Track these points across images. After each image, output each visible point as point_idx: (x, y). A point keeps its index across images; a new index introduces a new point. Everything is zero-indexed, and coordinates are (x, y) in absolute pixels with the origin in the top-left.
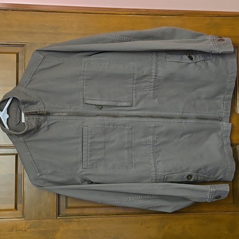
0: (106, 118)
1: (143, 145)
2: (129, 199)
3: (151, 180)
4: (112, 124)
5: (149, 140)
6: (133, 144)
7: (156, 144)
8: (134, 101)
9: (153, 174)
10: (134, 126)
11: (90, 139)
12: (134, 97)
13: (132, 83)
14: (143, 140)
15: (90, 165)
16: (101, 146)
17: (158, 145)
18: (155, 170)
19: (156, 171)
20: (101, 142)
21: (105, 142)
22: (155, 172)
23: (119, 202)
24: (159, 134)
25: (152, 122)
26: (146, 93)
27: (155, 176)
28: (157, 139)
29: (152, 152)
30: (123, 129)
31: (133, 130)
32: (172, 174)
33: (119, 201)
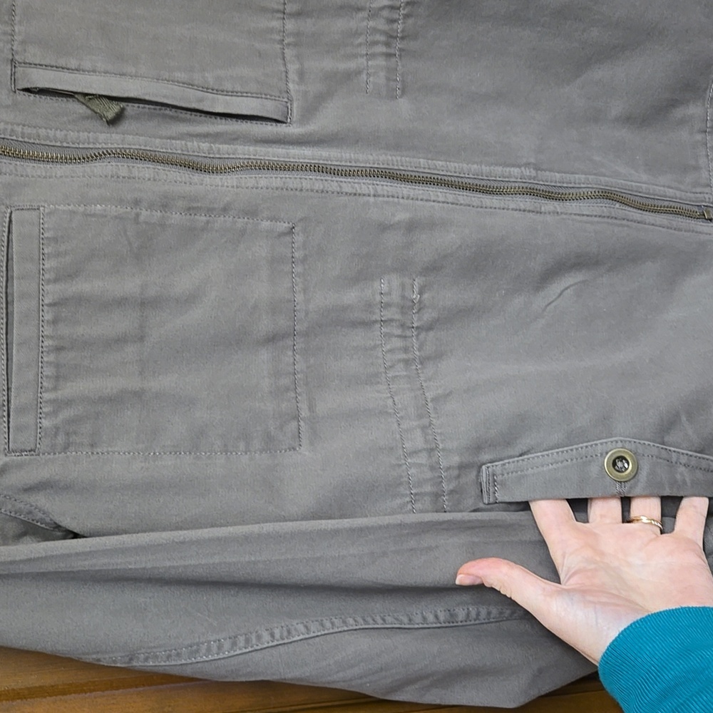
0: (145, 170)
1: (355, 324)
2: (294, 632)
3: (408, 499)
4: (180, 203)
5: (385, 299)
6: (301, 315)
7: (419, 319)
8: (293, 93)
9: (421, 465)
10: (301, 220)
11: (56, 280)
12: (293, 76)
13: (278, 11)
14: (351, 296)
15: (57, 429)
16: (121, 323)
17: (429, 328)
18: (426, 441)
19: (432, 450)
20: (121, 302)
21: (146, 304)
22: (430, 457)
23: (232, 653)
24: (432, 269)
25: (396, 200)
26: (352, 65)
27: (429, 475)
28: (426, 296)
29: (399, 361)
30: (243, 232)
31: (299, 238)
32: (521, 455)
33: (234, 644)
